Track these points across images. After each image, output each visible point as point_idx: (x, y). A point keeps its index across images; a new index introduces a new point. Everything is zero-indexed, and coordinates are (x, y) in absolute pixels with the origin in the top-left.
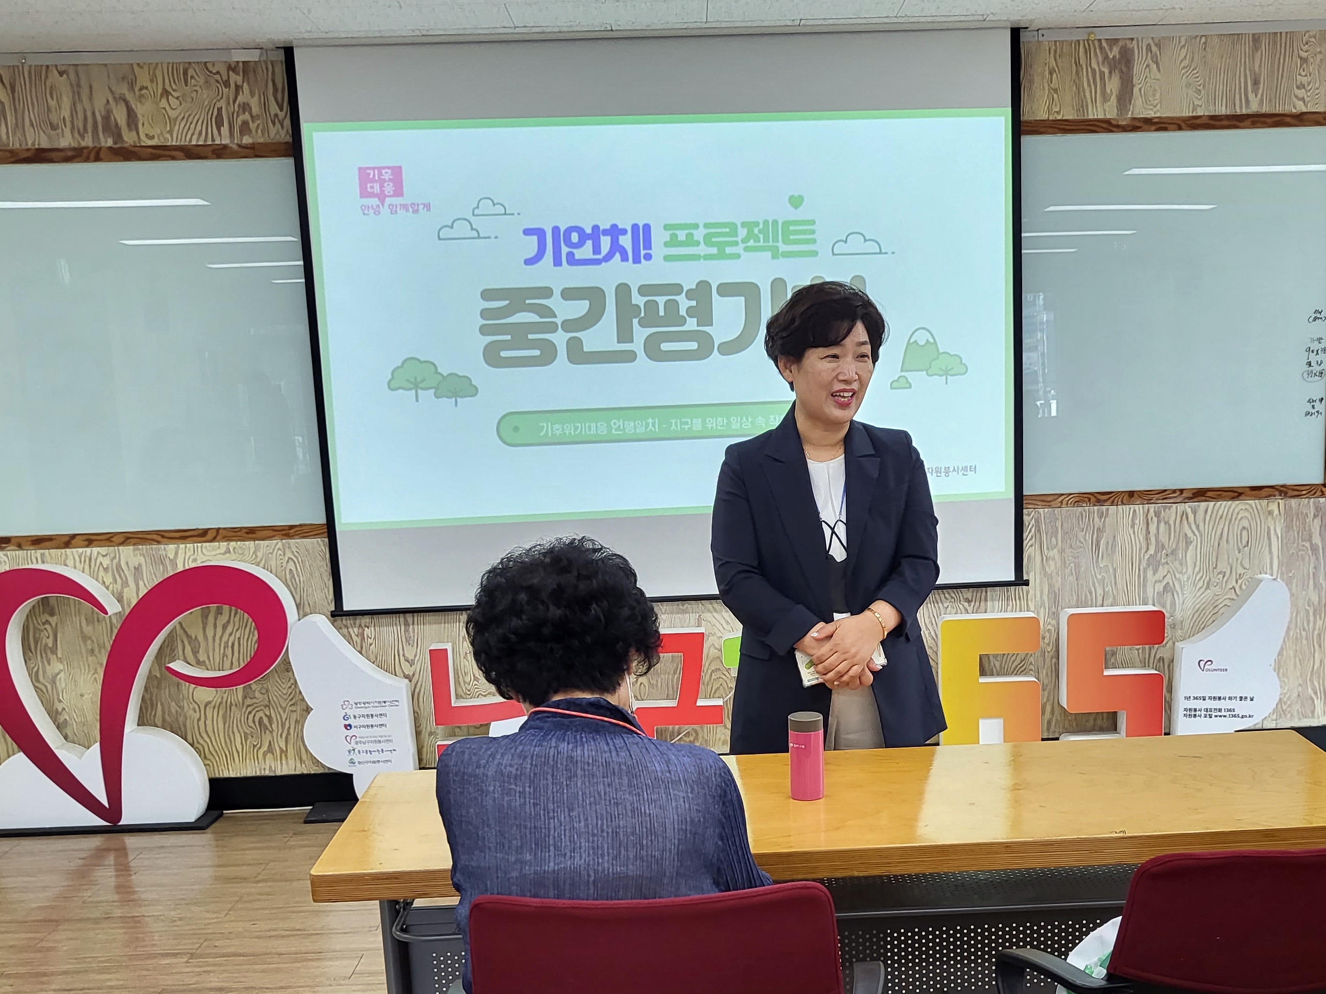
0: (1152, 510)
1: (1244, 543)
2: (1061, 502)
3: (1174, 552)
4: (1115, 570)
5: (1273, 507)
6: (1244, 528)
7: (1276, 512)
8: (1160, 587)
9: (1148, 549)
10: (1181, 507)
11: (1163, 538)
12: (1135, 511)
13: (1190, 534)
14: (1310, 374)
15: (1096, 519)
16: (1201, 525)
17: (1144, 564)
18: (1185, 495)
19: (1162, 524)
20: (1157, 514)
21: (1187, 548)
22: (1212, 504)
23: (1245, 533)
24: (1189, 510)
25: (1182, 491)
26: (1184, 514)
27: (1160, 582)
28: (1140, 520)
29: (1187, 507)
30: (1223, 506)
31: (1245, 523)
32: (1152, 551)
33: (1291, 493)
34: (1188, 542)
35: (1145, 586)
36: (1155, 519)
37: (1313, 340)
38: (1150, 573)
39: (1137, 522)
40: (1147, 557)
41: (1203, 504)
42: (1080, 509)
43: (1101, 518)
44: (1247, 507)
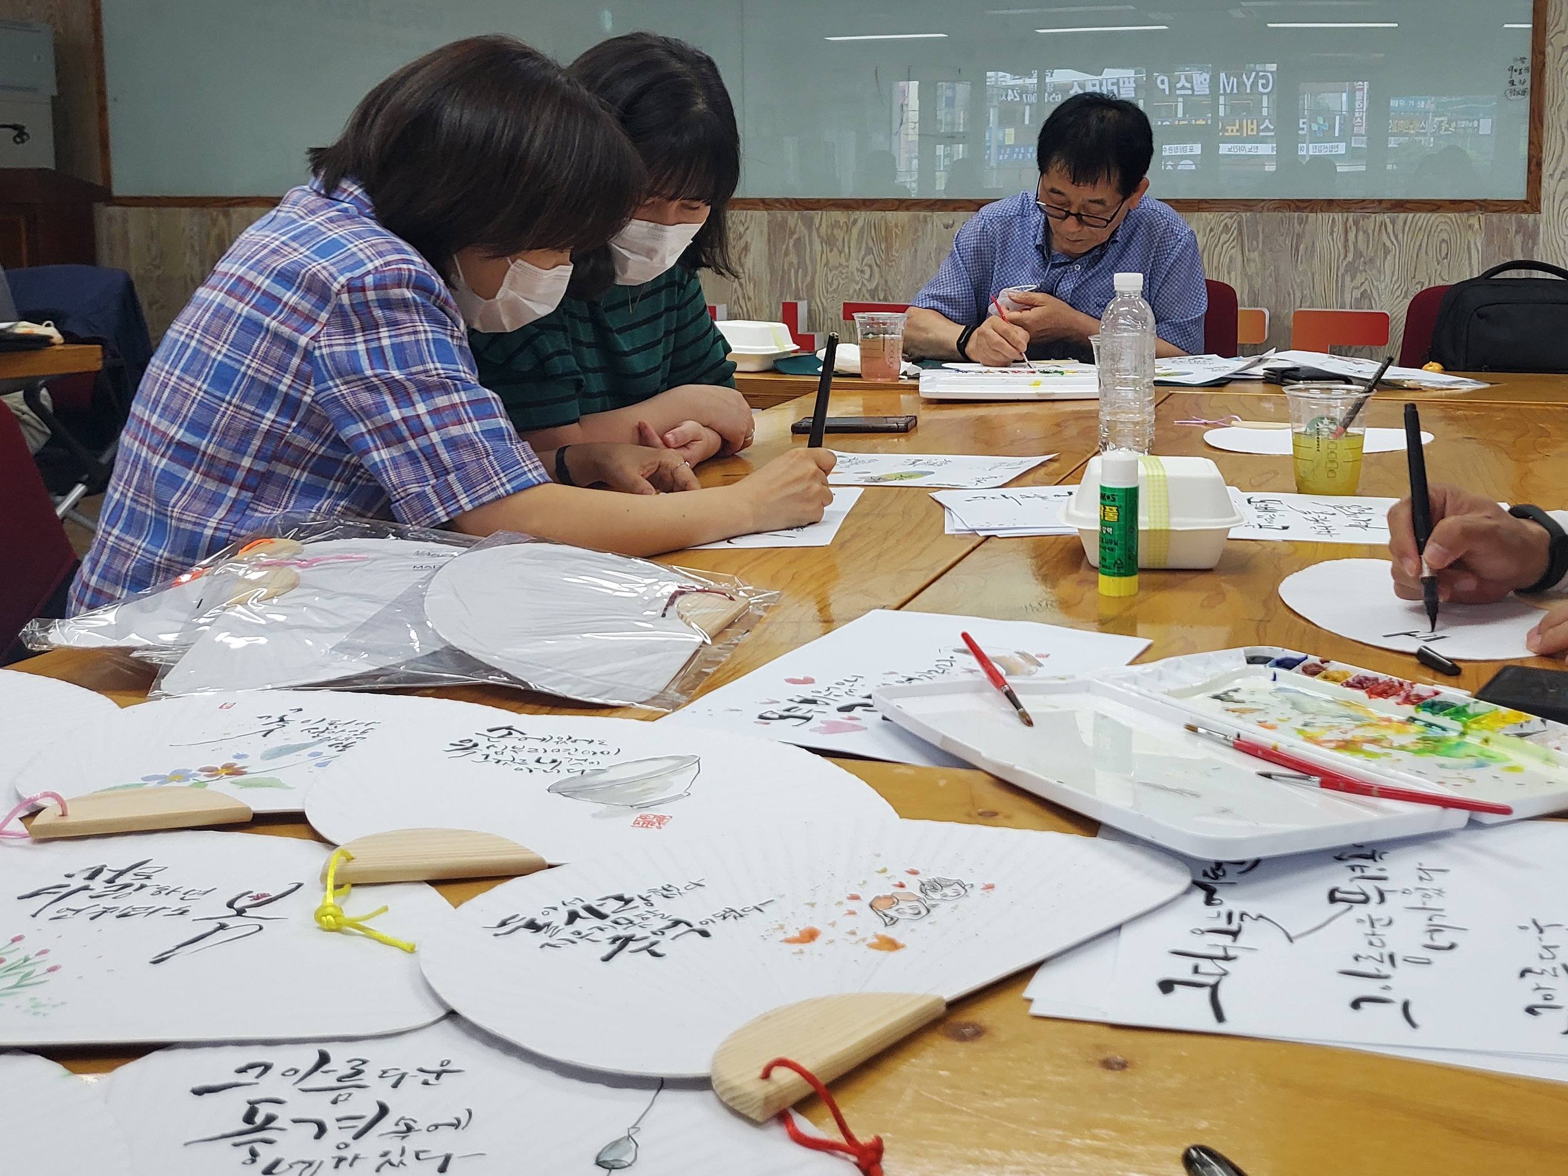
0: (1351, 219)
1: (1443, 254)
2: (1263, 207)
3: (1371, 260)
4: (1313, 274)
5: (1474, 221)
6: (1443, 240)
7: (1477, 226)
8: (1357, 294)
9: (1346, 256)
10: (1379, 217)
11: (1362, 246)
12: (1334, 218)
13: (1388, 244)
14: (1514, 92)
15: (1296, 225)
16: (1400, 236)
17: (1342, 270)
18: (1384, 205)
19: (1361, 233)
20: (1356, 223)
21: (1385, 257)
22: (1411, 215)
23: (1444, 246)
24: (1388, 221)
25: (1380, 201)
26: (1383, 225)
27: (1358, 288)
28: (1339, 228)
29: (1386, 217)
30: (1423, 218)
31: (1445, 236)
32: (1350, 257)
33: (1491, 208)
34: (1387, 252)
35: (1342, 292)
36: (1354, 228)
37: (1516, 60)
38: (1348, 279)
39: (1336, 229)
40: (1345, 263)
41: (1402, 215)
42: (1280, 214)
43: (1300, 224)
44: (1448, 220)
